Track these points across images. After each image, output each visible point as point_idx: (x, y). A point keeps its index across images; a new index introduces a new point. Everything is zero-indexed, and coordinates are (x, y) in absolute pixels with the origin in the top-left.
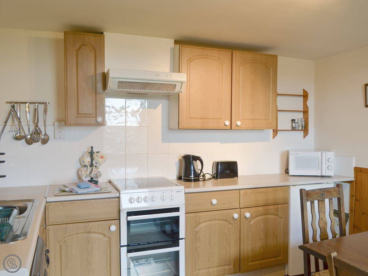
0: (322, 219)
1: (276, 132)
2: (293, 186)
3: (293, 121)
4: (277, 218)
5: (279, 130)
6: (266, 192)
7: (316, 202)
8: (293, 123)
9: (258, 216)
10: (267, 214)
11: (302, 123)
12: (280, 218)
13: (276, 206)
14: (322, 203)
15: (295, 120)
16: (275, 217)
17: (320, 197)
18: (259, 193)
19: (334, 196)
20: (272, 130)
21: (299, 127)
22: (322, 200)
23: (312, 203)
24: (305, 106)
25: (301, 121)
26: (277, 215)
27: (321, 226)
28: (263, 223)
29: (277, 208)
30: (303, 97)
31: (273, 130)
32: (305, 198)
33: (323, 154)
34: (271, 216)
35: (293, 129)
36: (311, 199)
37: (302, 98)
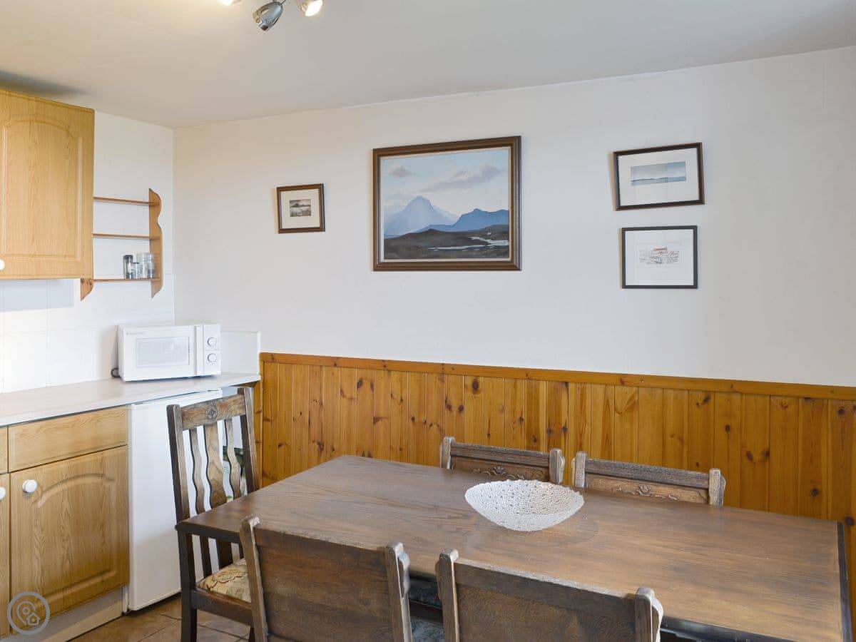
0: (213, 463)
1: (88, 284)
2: (136, 404)
3: (128, 258)
4: (102, 484)
5: (95, 280)
6: (73, 426)
7: (200, 429)
8: (127, 263)
9: (57, 484)
10: (77, 477)
11: (148, 265)
12: (111, 480)
13: (99, 455)
14: (212, 430)
15: (131, 257)
16: (98, 480)
17: (208, 418)
18: (57, 429)
19: (234, 413)
20: (79, 280)
21: (141, 272)
22: (212, 425)
23: (193, 432)
24: (154, 225)
25: (146, 260)
26: (103, 475)
27: (211, 478)
28: (68, 500)
29: (103, 458)
30: (150, 206)
31: (82, 281)
32: (177, 423)
33: (198, 328)
34: (89, 480)
35: (128, 277)
36: (191, 425)
37: (146, 209)
